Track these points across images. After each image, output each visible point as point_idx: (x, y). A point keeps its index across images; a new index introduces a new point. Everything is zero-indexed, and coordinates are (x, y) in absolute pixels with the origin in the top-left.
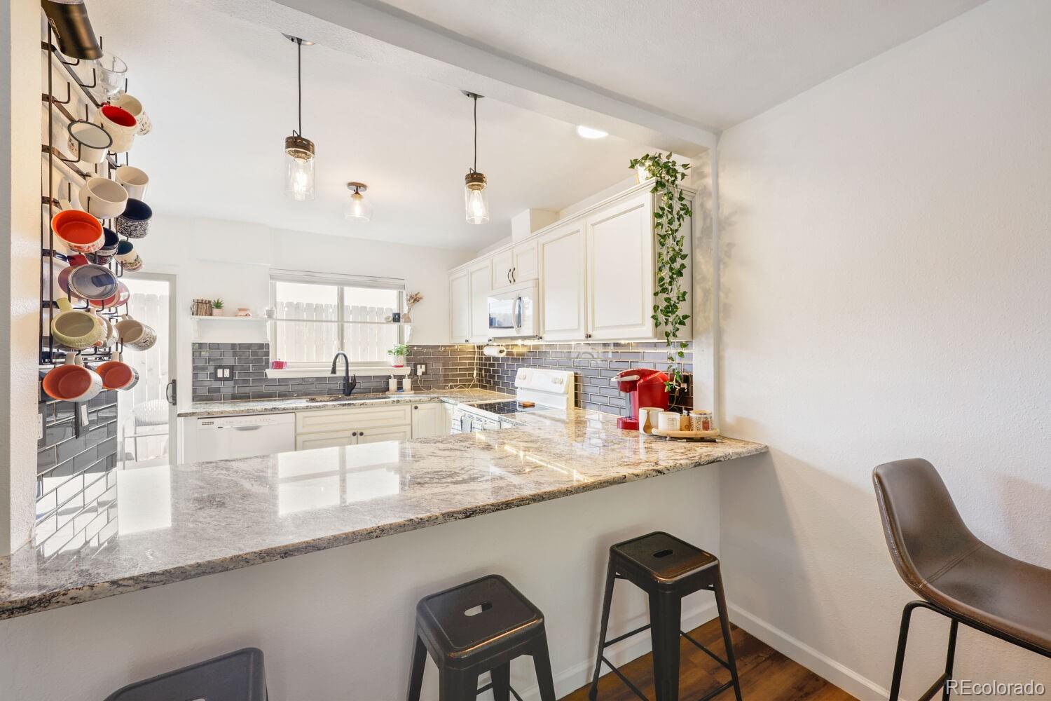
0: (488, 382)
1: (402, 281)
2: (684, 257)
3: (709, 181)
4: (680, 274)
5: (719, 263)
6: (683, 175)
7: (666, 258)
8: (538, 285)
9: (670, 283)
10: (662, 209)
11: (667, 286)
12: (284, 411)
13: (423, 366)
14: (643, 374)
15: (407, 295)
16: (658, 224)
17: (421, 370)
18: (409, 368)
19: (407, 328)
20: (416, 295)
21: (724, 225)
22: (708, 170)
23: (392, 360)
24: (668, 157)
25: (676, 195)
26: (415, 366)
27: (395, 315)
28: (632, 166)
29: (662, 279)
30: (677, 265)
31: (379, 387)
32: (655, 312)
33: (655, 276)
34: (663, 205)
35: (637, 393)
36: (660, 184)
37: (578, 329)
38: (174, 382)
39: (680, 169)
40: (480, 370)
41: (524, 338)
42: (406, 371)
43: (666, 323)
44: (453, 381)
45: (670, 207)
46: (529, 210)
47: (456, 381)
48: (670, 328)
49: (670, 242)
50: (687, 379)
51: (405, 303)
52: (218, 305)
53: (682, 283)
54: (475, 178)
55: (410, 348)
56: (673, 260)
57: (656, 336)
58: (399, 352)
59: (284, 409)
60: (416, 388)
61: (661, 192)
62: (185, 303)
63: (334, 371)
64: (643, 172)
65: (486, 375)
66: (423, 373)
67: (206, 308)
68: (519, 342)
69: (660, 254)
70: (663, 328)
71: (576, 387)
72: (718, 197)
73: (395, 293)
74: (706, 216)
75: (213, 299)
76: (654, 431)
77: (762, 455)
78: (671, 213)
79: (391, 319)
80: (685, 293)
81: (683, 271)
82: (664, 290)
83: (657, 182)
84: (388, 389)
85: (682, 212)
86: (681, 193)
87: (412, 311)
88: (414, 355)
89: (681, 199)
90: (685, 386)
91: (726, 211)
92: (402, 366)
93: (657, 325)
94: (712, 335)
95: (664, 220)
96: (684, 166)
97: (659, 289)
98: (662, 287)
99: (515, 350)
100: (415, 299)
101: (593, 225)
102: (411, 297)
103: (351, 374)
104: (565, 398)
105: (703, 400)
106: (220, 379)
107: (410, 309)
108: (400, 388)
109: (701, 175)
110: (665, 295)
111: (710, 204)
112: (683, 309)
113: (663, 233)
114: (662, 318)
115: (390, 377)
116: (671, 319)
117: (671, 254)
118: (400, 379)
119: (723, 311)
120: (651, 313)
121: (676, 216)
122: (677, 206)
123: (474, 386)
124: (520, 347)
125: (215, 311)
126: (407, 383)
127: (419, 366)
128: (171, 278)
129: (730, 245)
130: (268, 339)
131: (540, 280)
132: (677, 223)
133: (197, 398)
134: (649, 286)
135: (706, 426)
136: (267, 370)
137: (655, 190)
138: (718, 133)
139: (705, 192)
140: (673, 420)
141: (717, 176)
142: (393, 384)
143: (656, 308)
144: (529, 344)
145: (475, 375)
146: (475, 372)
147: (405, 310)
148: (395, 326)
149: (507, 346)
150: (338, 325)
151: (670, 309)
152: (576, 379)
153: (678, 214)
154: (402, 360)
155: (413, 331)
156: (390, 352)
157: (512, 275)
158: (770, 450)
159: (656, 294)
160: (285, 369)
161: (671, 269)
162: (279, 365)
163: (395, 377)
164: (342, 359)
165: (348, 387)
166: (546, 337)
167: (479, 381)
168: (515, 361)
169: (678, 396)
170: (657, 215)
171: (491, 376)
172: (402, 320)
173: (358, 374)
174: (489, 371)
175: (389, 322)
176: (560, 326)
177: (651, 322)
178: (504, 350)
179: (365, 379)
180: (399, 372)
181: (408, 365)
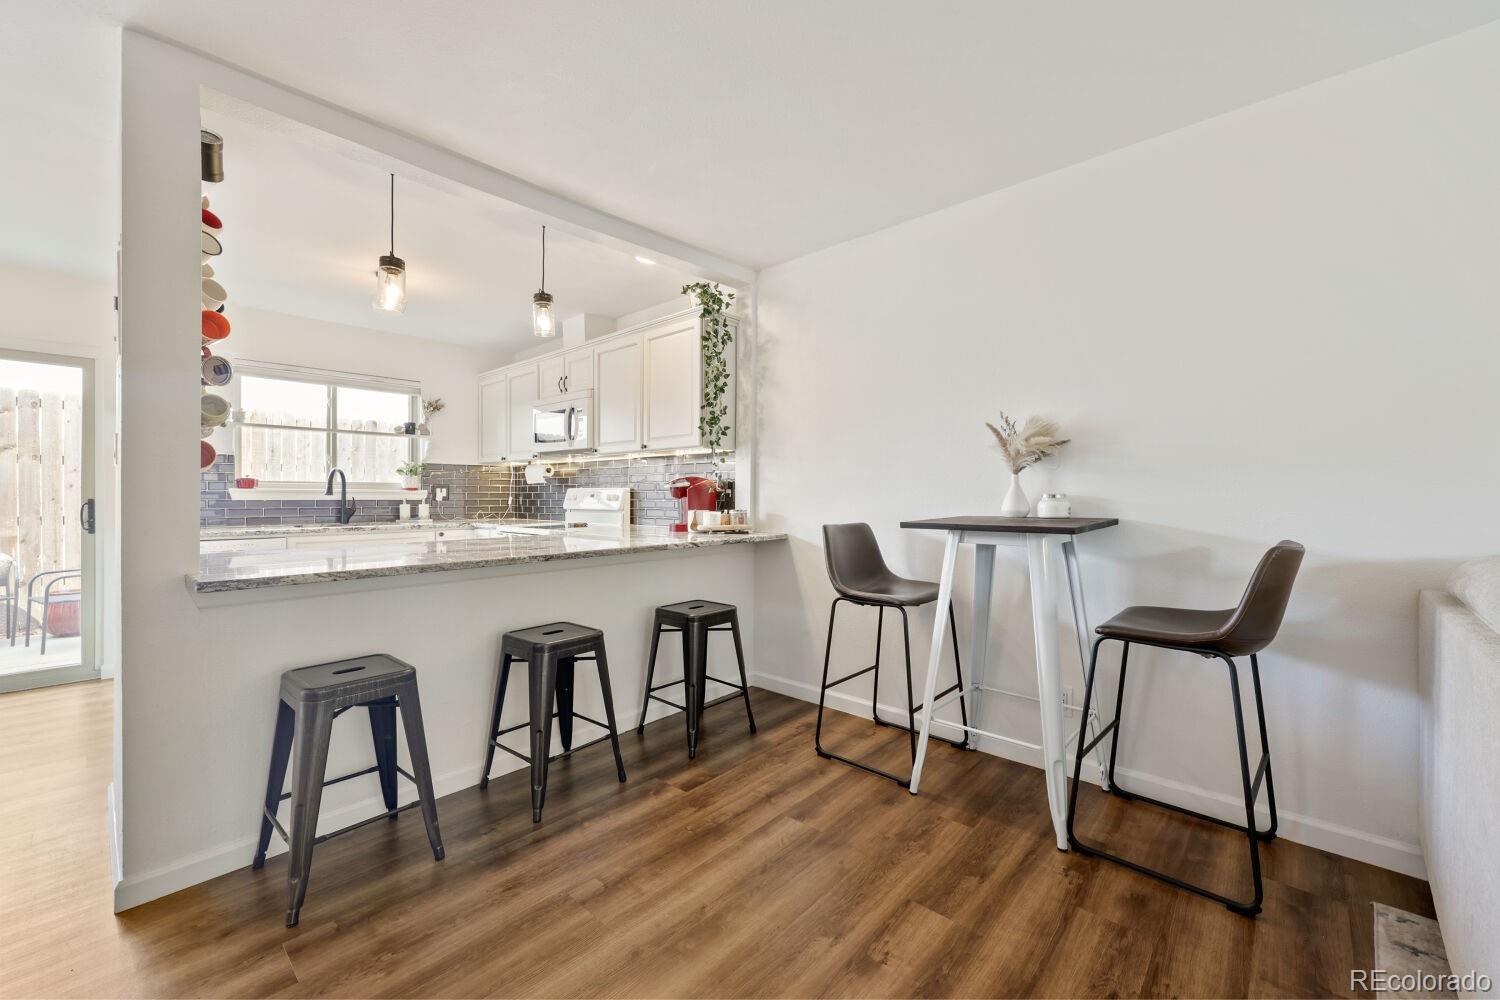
0: (529, 510)
1: (416, 384)
2: (727, 376)
3: (749, 311)
4: (722, 390)
5: (757, 383)
6: (728, 305)
7: (712, 376)
8: (593, 394)
9: (715, 398)
10: (709, 333)
11: (712, 401)
12: (272, 536)
13: (444, 490)
14: (693, 480)
15: (423, 401)
16: (706, 346)
17: (441, 494)
18: (426, 492)
19: (423, 443)
20: (437, 402)
21: (761, 349)
22: (749, 301)
23: (401, 480)
24: (716, 287)
25: (721, 322)
26: (433, 489)
27: (407, 425)
28: (685, 292)
29: (707, 395)
30: (720, 383)
31: (389, 512)
32: (702, 422)
33: (702, 390)
34: (709, 330)
35: (687, 498)
36: (707, 312)
37: (634, 441)
38: (90, 504)
39: (725, 299)
40: (517, 496)
41: (575, 452)
42: (422, 495)
43: (711, 433)
44: (482, 509)
45: (716, 332)
46: (583, 315)
47: (486, 509)
48: (713, 438)
49: (715, 362)
50: (731, 485)
51: (421, 410)
53: (725, 399)
54: (543, 298)
55: (425, 467)
56: (717, 378)
57: (702, 444)
58: (413, 471)
59: (272, 533)
60: (435, 515)
61: (708, 318)
63: (330, 491)
64: (694, 298)
65: (524, 502)
66: (444, 499)
68: (569, 459)
69: (707, 373)
70: (708, 438)
71: (632, 504)
72: (757, 326)
73: (406, 398)
74: (747, 341)
76: (699, 528)
77: (782, 541)
78: (716, 337)
79: (403, 430)
80: (726, 408)
81: (725, 389)
82: (710, 404)
83: (705, 310)
84: (398, 517)
85: (726, 337)
86: (725, 320)
87: (431, 421)
88: (429, 475)
89: (725, 325)
90: (729, 491)
91: (762, 339)
92: (416, 489)
93: (703, 435)
94: (749, 445)
95: (710, 343)
96: (730, 295)
97: (705, 403)
98: (708, 402)
99: (564, 470)
100: (435, 407)
101: (650, 340)
102: (430, 404)
103: (349, 497)
104: (620, 515)
105: (742, 500)
107: (427, 419)
108: (414, 515)
109: (744, 306)
110: (710, 409)
111: (750, 331)
112: (724, 421)
113: (709, 354)
114: (707, 428)
115: (401, 502)
116: (714, 430)
117: (715, 372)
118: (414, 505)
119: (759, 424)
120: (698, 424)
121: (721, 341)
122: (721, 333)
123: (509, 516)
124: (570, 466)
126: (424, 510)
127: (438, 490)
128: (86, 363)
129: (764, 368)
130: (232, 449)
131: (596, 391)
132: (720, 346)
134: (697, 400)
135: (741, 521)
136: (230, 491)
137: (703, 316)
138: (757, 270)
139: (746, 320)
140: (716, 516)
141: (756, 309)
142: (405, 510)
143: (702, 420)
144: (580, 461)
145: (510, 503)
146: (511, 499)
147: (421, 420)
148: (405, 440)
149: (554, 465)
150: (328, 435)
151: (714, 421)
152: (632, 495)
153: (722, 338)
154: (415, 481)
155: (432, 447)
156: (400, 471)
157: (564, 384)
158: (790, 539)
159: (703, 407)
160: (255, 489)
161: (715, 386)
162: (249, 483)
163: (408, 502)
164: (338, 479)
165: (345, 513)
166: (602, 449)
167: (516, 509)
168: (563, 482)
169: (722, 499)
170: (704, 339)
171: (529, 502)
172: (418, 432)
173: (358, 498)
174: (529, 496)
175: (398, 432)
176: (617, 437)
177: (698, 432)
178: (548, 471)
179: (367, 504)
180: (413, 496)
181: (423, 488)
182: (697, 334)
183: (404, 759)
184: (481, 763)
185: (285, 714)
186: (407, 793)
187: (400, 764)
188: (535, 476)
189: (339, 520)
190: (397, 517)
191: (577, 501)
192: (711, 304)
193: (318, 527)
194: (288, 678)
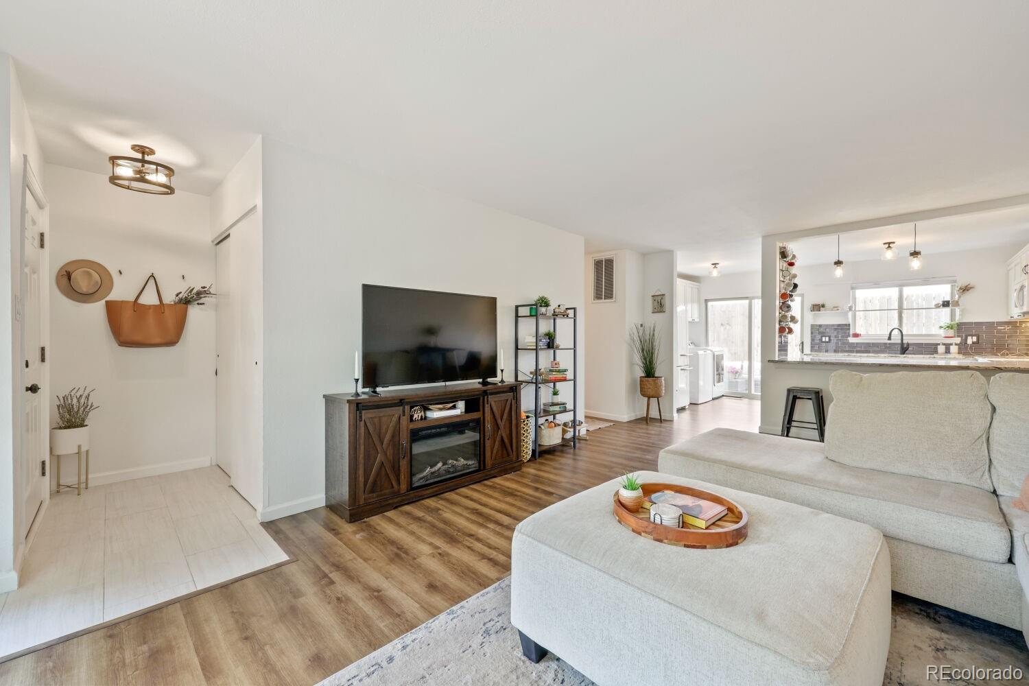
1: (954, 278)
13: (975, 338)
15: (959, 287)
17: (971, 340)
18: (960, 339)
19: (958, 311)
20: (967, 286)
23: (942, 332)
26: (964, 337)
27: (946, 301)
31: (931, 349)
38: (802, 343)
42: (955, 340)
51: (955, 292)
52: (823, 306)
58: (950, 327)
60: (961, 353)
62: (808, 305)
63: (889, 338)
66: (973, 343)
67: (817, 307)
73: (948, 286)
75: (821, 303)
79: (941, 305)
87: (962, 298)
88: (961, 329)
92: (951, 337)
100: (965, 289)
103: (905, 341)
106: (824, 342)
107: (960, 297)
108: (948, 351)
115: (939, 344)
118: (948, 347)
125: (822, 309)
126: (954, 349)
127: (970, 338)
130: (850, 321)
133: (812, 349)
136: (849, 338)
142: (941, 349)
147: (956, 298)
148: (946, 310)
150: (898, 311)
154: (951, 332)
155: (962, 311)
156: (941, 327)
160: (859, 338)
162: (856, 335)
163: (944, 344)
165: (904, 349)
172: (953, 305)
173: (912, 341)
175: (939, 307)
179: (917, 345)
180: (948, 341)
181: (958, 336)
189: (900, 353)
190: (936, 352)
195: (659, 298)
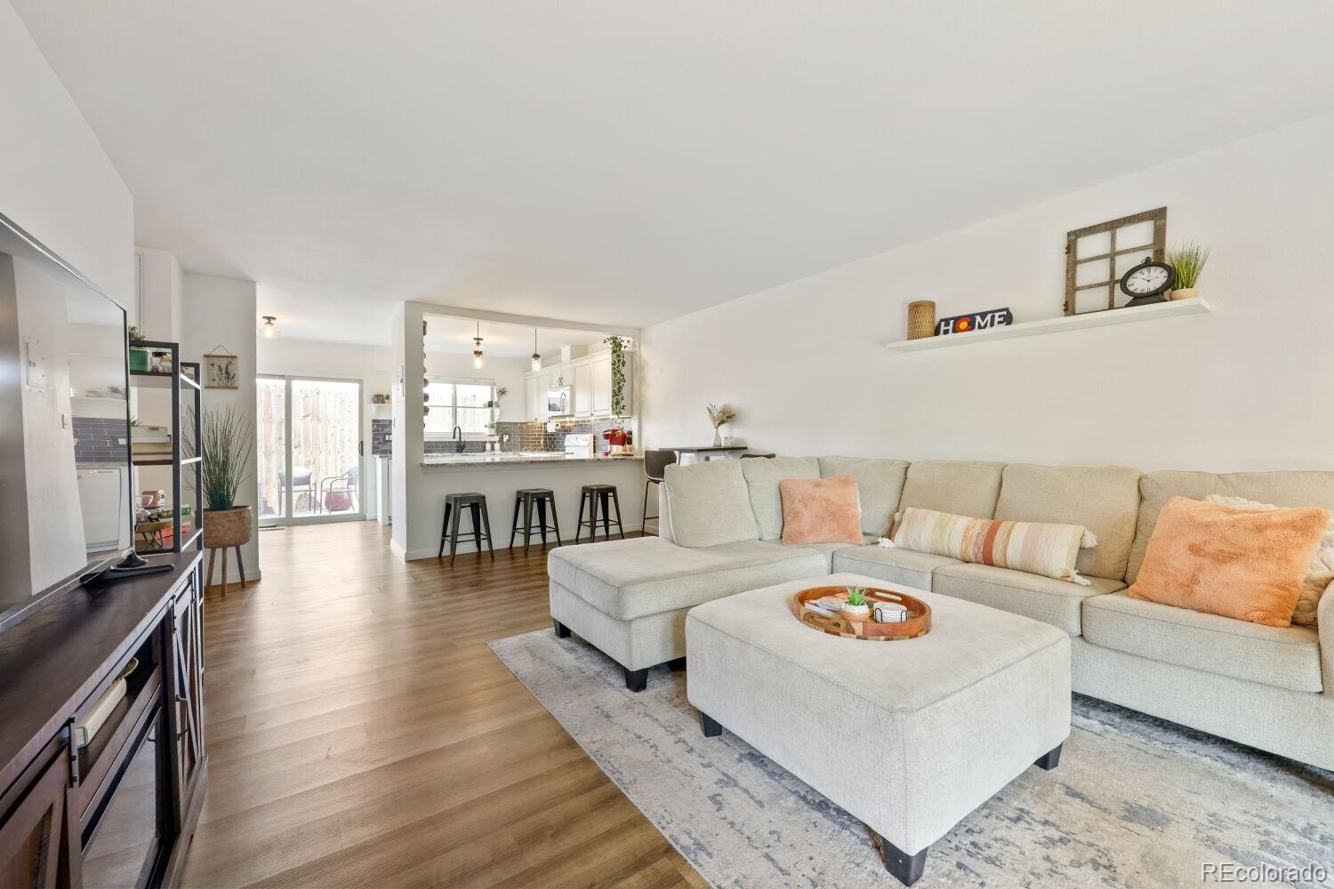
0: (551, 447)
1: (494, 381)
2: (625, 381)
3: (637, 349)
4: (622, 388)
6: (626, 347)
7: (617, 382)
8: (573, 387)
9: (619, 392)
10: (615, 362)
11: (617, 393)
13: (508, 436)
14: (612, 431)
15: (497, 389)
16: (614, 368)
17: (506, 438)
18: (499, 437)
19: (497, 411)
20: (503, 389)
22: (637, 344)
23: (487, 431)
24: (620, 338)
25: (622, 355)
26: (502, 435)
27: (489, 402)
28: (604, 344)
29: (615, 391)
30: (621, 385)
31: (480, 447)
33: (612, 389)
34: (616, 360)
35: (609, 440)
36: (615, 351)
37: (589, 412)
38: (362, 443)
39: (624, 344)
40: (545, 439)
41: (567, 416)
42: (497, 438)
43: (617, 409)
44: (527, 445)
45: (619, 360)
47: (529, 446)
48: (618, 411)
49: (619, 375)
50: (630, 433)
51: (496, 394)
52: (387, 398)
53: (624, 392)
54: (536, 356)
55: (499, 423)
56: (620, 383)
57: (613, 414)
58: (492, 426)
60: (502, 450)
61: (614, 355)
62: (368, 396)
63: (454, 437)
64: (608, 346)
65: (548, 442)
66: (508, 441)
67: (380, 399)
68: (566, 419)
69: (614, 380)
70: (616, 411)
71: (594, 443)
72: (640, 356)
73: (489, 388)
75: (384, 394)
78: (619, 363)
79: (487, 405)
80: (624, 396)
81: (624, 387)
82: (616, 395)
83: (613, 351)
85: (624, 363)
86: (624, 355)
88: (501, 428)
89: (624, 357)
90: (629, 436)
92: (494, 435)
93: (613, 409)
94: (636, 414)
95: (616, 366)
96: (627, 342)
97: (614, 395)
99: (563, 425)
100: (502, 392)
102: (500, 391)
103: (462, 440)
104: (589, 448)
105: (635, 440)
107: (499, 399)
108: (493, 449)
109: (634, 347)
110: (617, 397)
111: (637, 358)
112: (624, 403)
113: (616, 372)
114: (615, 406)
115: (487, 442)
116: (619, 407)
117: (619, 380)
118: (493, 443)
120: (610, 404)
121: (622, 364)
122: (622, 360)
123: (541, 450)
124: (569, 422)
125: (386, 401)
126: (497, 446)
127: (505, 436)
128: (360, 382)
131: (573, 385)
132: (622, 367)
134: (611, 394)
135: (634, 450)
138: (641, 329)
139: (634, 353)
140: (624, 448)
141: (640, 347)
142: (488, 446)
143: (612, 402)
145: (541, 442)
146: (541, 440)
147: (496, 400)
148: (489, 410)
149: (561, 422)
150: (453, 409)
151: (618, 403)
152: (593, 438)
154: (493, 431)
155: (501, 413)
156: (486, 426)
157: (561, 381)
159: (613, 397)
161: (619, 386)
163: (490, 442)
164: (457, 431)
165: (461, 447)
166: (576, 415)
167: (545, 446)
168: (566, 431)
169: (626, 439)
170: (613, 364)
171: (552, 442)
172: (494, 406)
173: (467, 440)
174: (550, 439)
175: (485, 407)
176: (582, 410)
177: (611, 408)
178: (557, 425)
179: (471, 443)
180: (492, 439)
181: (497, 435)
182: (610, 361)
183: (483, 530)
184: (510, 540)
185: (448, 507)
186: (484, 545)
187: (482, 532)
188: (551, 428)
189: (458, 451)
190: (484, 450)
191: (570, 440)
192: (617, 346)
193: (448, 454)
194: (448, 497)
195: (224, 363)
